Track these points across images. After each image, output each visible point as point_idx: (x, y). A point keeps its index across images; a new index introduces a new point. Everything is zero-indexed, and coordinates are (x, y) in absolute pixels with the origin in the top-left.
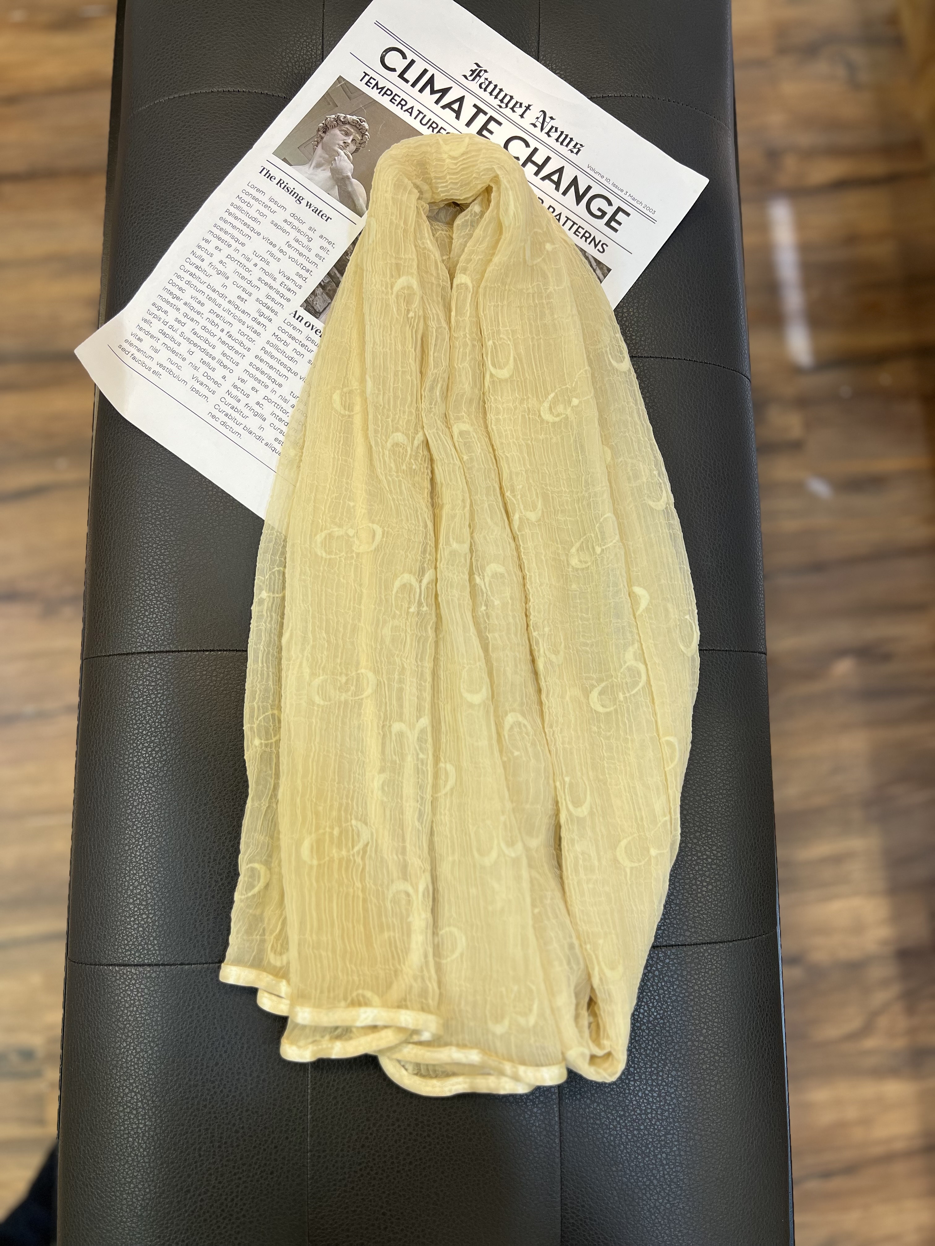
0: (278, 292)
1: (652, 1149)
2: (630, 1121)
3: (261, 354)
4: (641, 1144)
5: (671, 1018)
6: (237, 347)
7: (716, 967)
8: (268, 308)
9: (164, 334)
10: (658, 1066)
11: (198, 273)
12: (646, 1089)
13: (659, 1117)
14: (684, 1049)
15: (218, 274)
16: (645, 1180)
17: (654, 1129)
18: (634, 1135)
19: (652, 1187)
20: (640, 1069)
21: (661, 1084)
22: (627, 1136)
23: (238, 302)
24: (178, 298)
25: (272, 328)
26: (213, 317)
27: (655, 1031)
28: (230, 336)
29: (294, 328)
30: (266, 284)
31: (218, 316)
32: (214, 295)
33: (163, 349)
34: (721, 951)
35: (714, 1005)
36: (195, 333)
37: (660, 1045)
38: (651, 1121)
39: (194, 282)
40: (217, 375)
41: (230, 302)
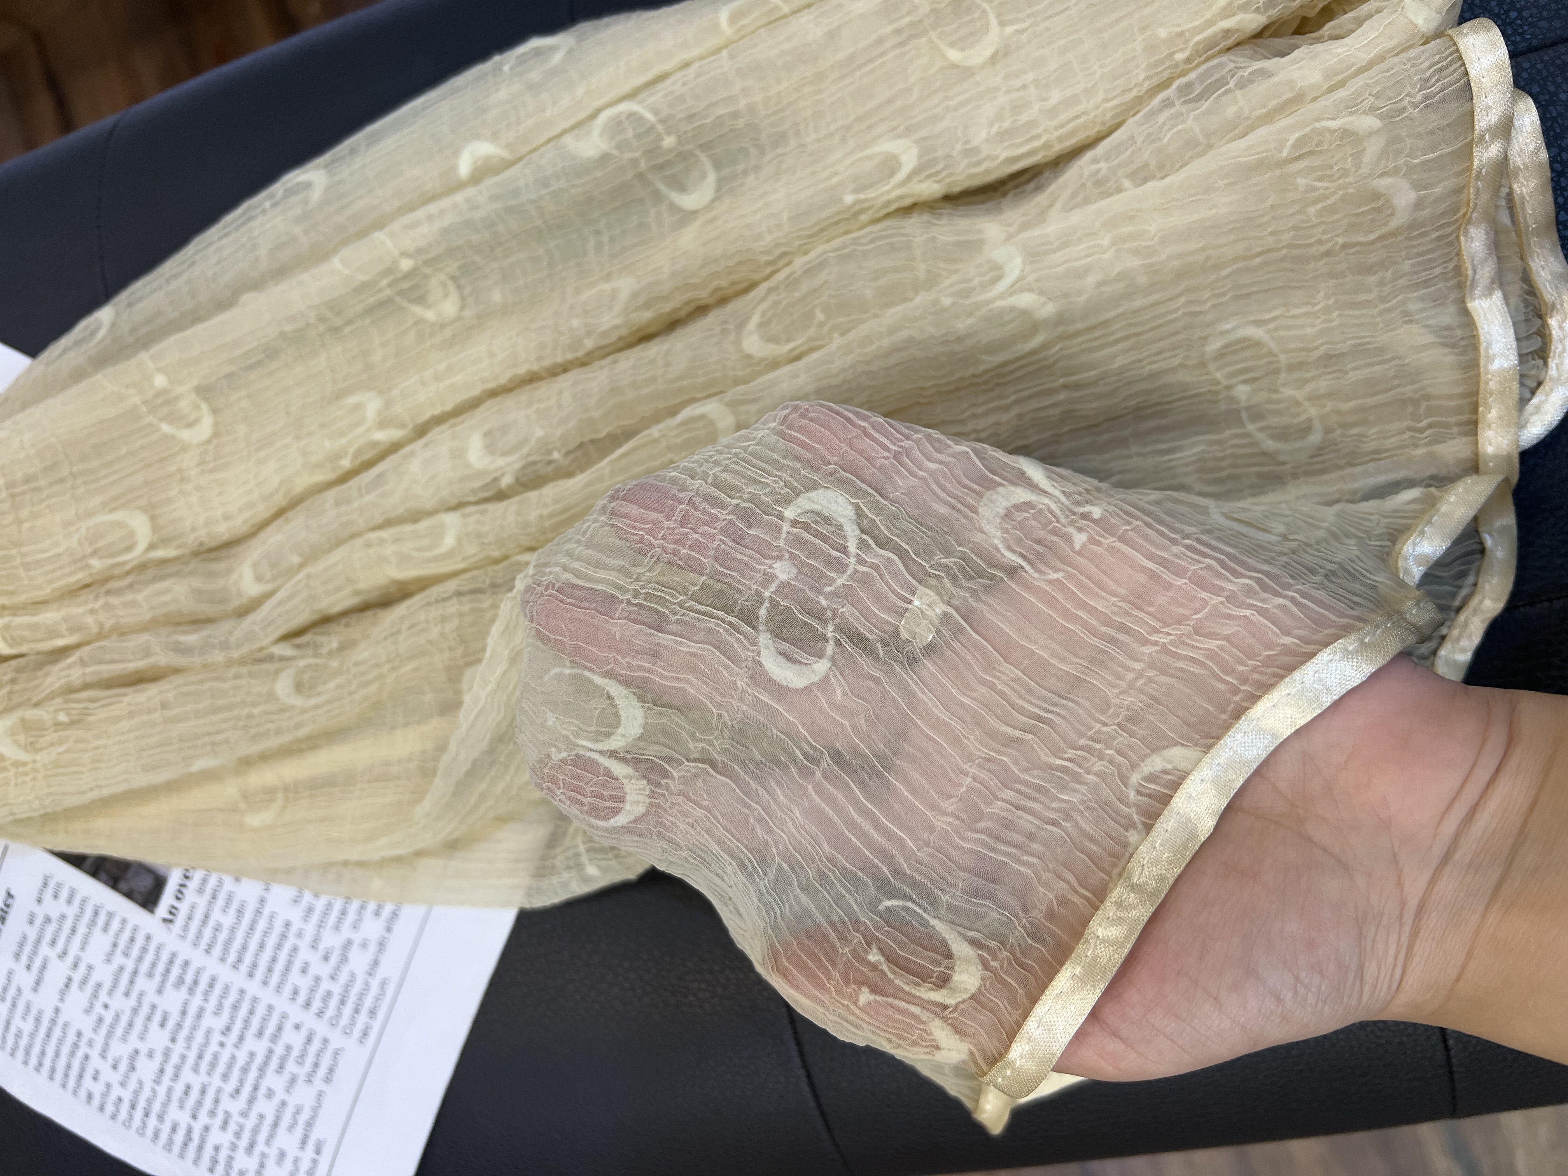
0: (140, 959)
3: (244, 967)
8: (168, 971)
11: (142, 1104)
25: (198, 958)
26: (204, 1066)
29: (190, 918)
30: (132, 982)
31: (200, 1057)
41: (173, 1040)
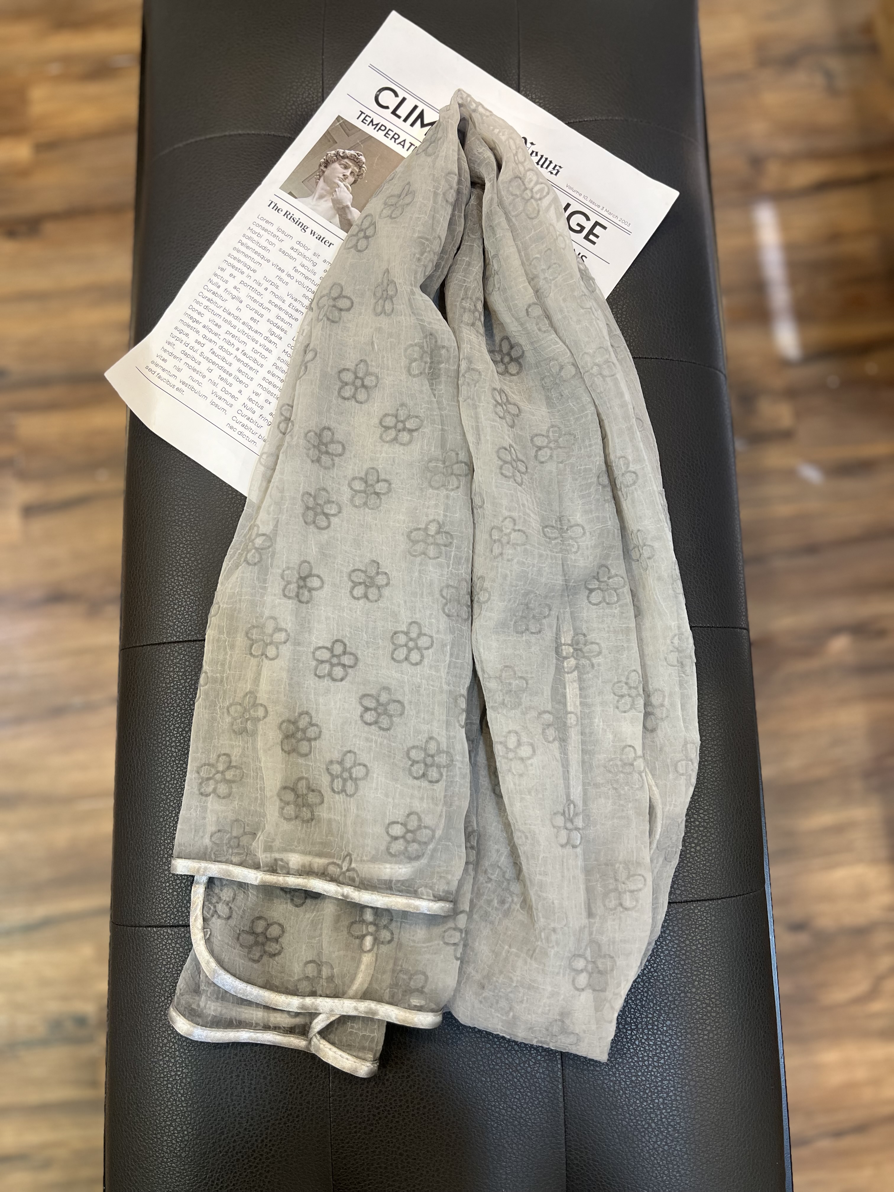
1: (650, 1094)
2: (628, 1068)
4: (639, 1089)
5: (665, 971)
6: (251, 364)
7: (706, 923)
9: (186, 354)
10: (653, 1017)
12: (643, 1038)
13: (656, 1064)
14: (677, 1000)
15: (233, 298)
16: (644, 1123)
17: (651, 1075)
18: (632, 1081)
19: (650, 1130)
20: (637, 1019)
21: (657, 1033)
22: (625, 1082)
23: (251, 323)
24: (197, 322)
27: (649, 983)
28: (245, 354)
32: (229, 318)
33: (185, 368)
34: (710, 908)
35: (705, 959)
36: (213, 353)
37: (655, 996)
38: (648, 1068)
39: (212, 306)
40: (234, 390)
